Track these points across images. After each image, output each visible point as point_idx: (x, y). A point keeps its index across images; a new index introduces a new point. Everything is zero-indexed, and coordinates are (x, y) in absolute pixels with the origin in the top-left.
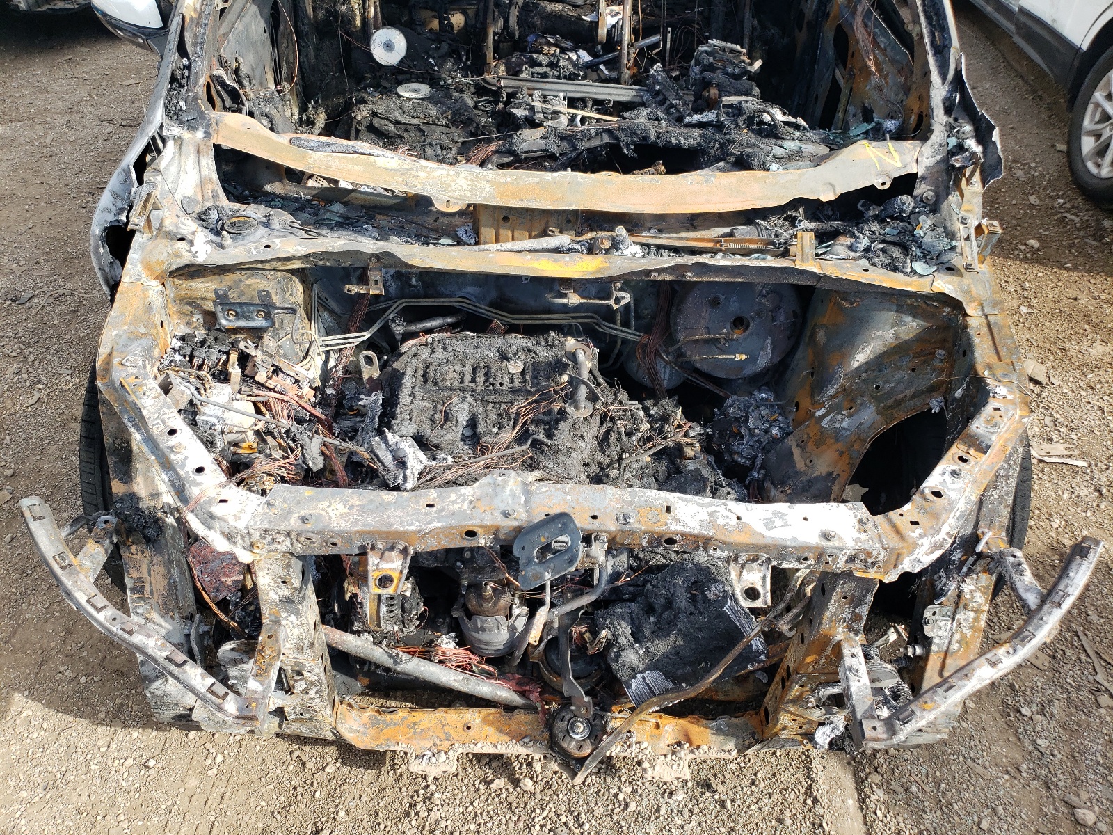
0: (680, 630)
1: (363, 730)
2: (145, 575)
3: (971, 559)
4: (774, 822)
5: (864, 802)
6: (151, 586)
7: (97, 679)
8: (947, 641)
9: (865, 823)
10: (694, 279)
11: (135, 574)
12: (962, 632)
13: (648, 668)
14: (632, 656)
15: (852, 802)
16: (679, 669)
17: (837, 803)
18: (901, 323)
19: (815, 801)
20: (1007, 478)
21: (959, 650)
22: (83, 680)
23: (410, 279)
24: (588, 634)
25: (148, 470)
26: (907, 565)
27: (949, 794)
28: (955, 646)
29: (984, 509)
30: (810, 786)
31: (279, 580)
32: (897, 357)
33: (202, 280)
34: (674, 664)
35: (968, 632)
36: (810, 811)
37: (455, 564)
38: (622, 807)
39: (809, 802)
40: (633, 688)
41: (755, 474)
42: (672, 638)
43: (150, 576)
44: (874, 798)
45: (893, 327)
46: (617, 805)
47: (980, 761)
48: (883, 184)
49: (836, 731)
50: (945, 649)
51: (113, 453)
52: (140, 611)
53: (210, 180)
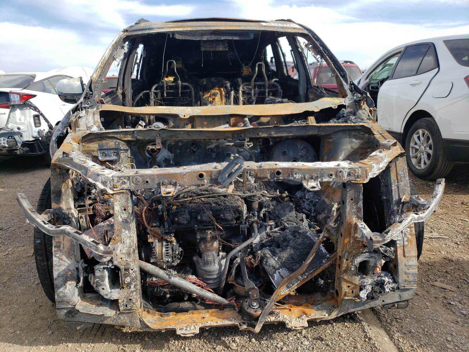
0: (291, 246)
1: (154, 322)
2: (62, 240)
3: (401, 205)
4: (352, 348)
5: (392, 337)
6: (63, 244)
7: (25, 332)
8: (402, 242)
9: (395, 345)
10: (275, 135)
11: (57, 240)
12: (407, 237)
13: (281, 267)
14: (273, 261)
15: (387, 339)
16: (294, 266)
17: (380, 339)
18: (352, 142)
19: (370, 339)
20: (405, 177)
21: (408, 244)
22: (18, 332)
23: (170, 162)
24: (253, 259)
25: (67, 199)
26: (371, 175)
27: (430, 332)
28: (406, 243)
29: (400, 189)
30: (366, 335)
31: (123, 208)
32: (354, 156)
33: (94, 143)
34: (291, 263)
35: (410, 237)
36: (368, 343)
37: (194, 226)
38: (280, 349)
39: (367, 340)
40: (276, 279)
41: (313, 214)
42: (288, 250)
43: (63, 240)
44: (396, 335)
45: (349, 144)
46: (277, 349)
47: (439, 320)
48: (335, 107)
49: (368, 291)
50: (402, 245)
51: (54, 193)
52: (58, 255)
53: (98, 122)
